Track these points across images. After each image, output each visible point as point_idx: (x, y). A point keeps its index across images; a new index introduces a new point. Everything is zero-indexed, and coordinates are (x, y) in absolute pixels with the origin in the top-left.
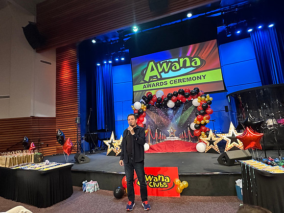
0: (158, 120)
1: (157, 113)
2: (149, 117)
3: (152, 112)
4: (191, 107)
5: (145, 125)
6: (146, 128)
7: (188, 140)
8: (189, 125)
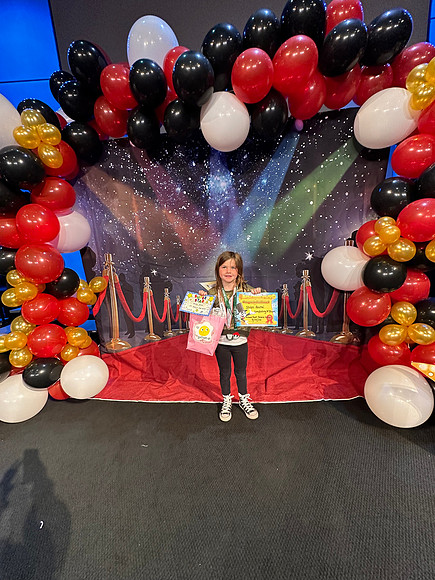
0: (156, 228)
1: (148, 192)
2: (105, 210)
3: (118, 185)
4: (335, 154)
5: (87, 256)
6: (95, 269)
7: (297, 328)
8: (310, 257)
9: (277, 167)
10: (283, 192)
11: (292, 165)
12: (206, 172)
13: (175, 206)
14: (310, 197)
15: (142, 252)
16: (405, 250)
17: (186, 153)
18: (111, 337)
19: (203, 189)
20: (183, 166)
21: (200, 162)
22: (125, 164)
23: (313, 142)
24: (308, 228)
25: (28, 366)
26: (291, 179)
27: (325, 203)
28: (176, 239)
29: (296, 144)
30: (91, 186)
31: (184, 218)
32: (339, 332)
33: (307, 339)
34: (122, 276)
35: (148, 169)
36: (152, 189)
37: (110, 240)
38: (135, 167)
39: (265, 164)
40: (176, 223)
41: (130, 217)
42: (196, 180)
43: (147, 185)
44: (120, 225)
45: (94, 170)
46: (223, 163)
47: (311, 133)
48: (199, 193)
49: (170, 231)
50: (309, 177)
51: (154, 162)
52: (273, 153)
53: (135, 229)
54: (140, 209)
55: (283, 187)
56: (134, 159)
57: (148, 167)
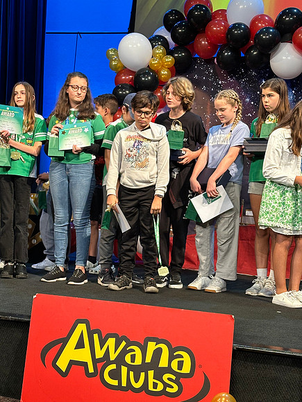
3: (198, 92)
17: (258, 73)
20: (254, 82)
22: (207, 76)
35: (225, 82)
51: (231, 77)
54: (213, 113)
56: (215, 73)
57: (226, 80)
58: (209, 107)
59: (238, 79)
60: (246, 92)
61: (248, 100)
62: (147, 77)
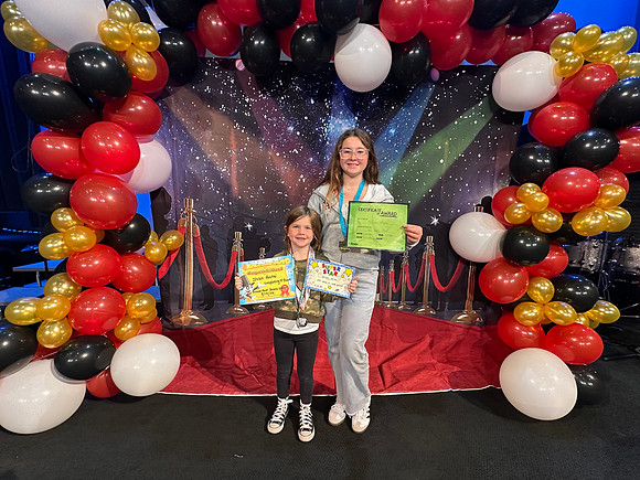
0: (257, 172)
1: (252, 127)
2: (191, 142)
3: (213, 114)
4: (469, 112)
5: (159, 200)
6: (169, 217)
7: (416, 304)
8: (435, 221)
9: (408, 117)
10: (412, 146)
11: (424, 117)
12: (326, 113)
13: (284, 148)
14: (440, 154)
15: (235, 200)
16: (551, 220)
17: (304, 88)
18: (181, 308)
19: (321, 132)
20: (298, 102)
21: (320, 99)
22: (226, 89)
23: (448, 95)
24: (437, 188)
25: (63, 346)
26: (422, 132)
27: (456, 162)
28: (282, 188)
29: (430, 95)
30: (177, 111)
31: (294, 164)
32: (461, 309)
33: (425, 317)
34: (204, 229)
35: (255, 100)
36: (257, 125)
37: (195, 180)
38: (239, 95)
39: (395, 112)
40: (284, 168)
41: (225, 155)
42: (314, 121)
43: (252, 118)
44: (211, 164)
45: (183, 92)
46: (347, 104)
47: (447, 85)
48: (316, 136)
49: (275, 177)
50: (441, 133)
51: (264, 93)
52: (404, 101)
53: (229, 170)
54: (239, 146)
55: (413, 141)
56: (238, 85)
57: (256, 97)
58: (232, 138)
59: (274, 95)
60: (288, 117)
61: (291, 128)
62: (98, 62)
